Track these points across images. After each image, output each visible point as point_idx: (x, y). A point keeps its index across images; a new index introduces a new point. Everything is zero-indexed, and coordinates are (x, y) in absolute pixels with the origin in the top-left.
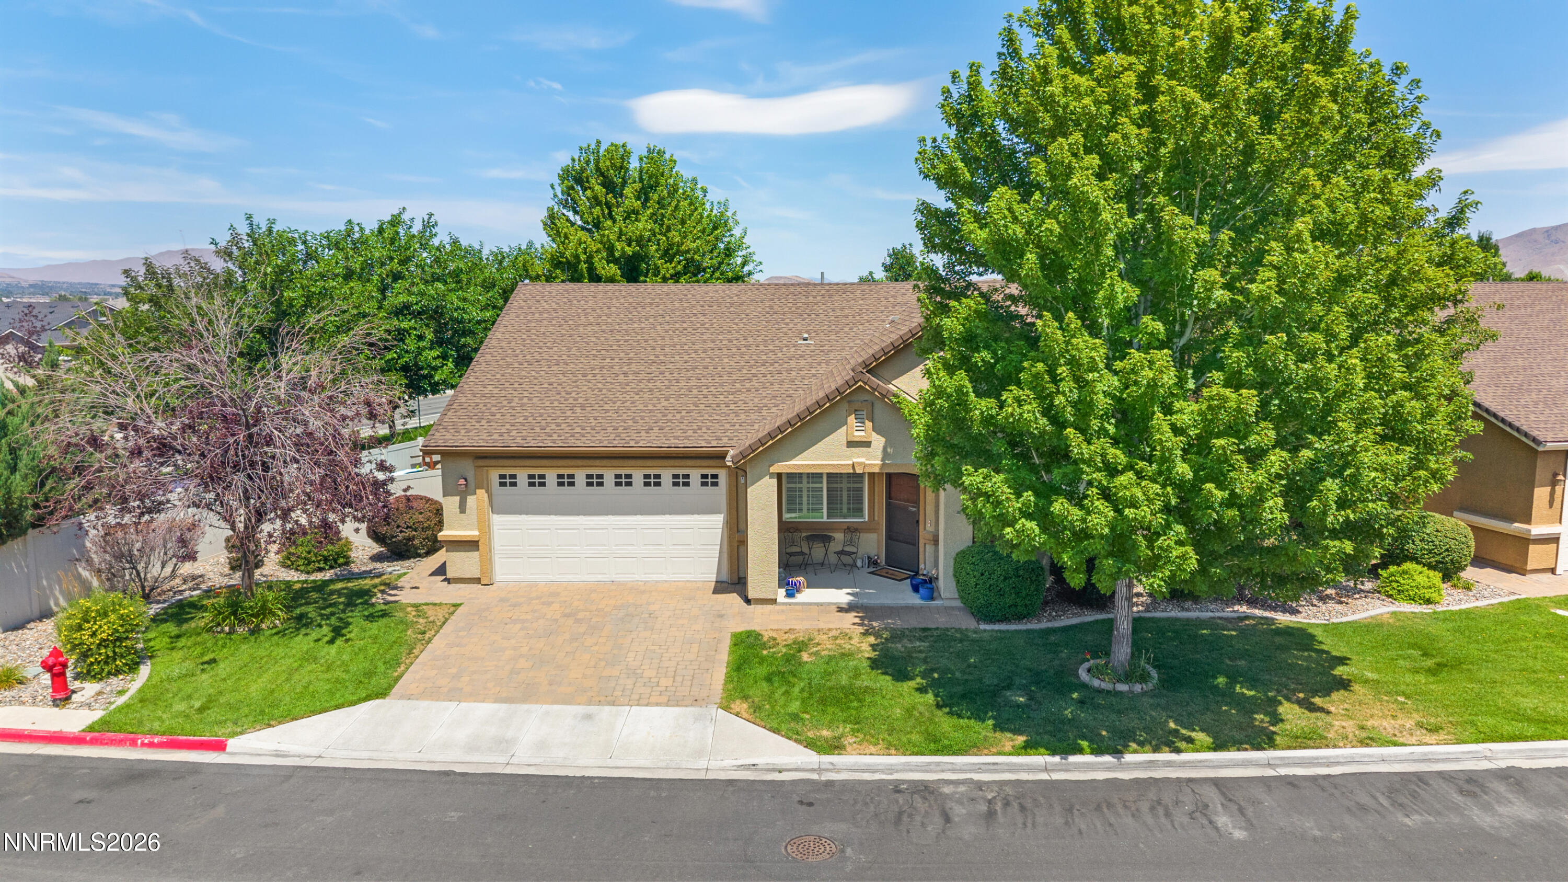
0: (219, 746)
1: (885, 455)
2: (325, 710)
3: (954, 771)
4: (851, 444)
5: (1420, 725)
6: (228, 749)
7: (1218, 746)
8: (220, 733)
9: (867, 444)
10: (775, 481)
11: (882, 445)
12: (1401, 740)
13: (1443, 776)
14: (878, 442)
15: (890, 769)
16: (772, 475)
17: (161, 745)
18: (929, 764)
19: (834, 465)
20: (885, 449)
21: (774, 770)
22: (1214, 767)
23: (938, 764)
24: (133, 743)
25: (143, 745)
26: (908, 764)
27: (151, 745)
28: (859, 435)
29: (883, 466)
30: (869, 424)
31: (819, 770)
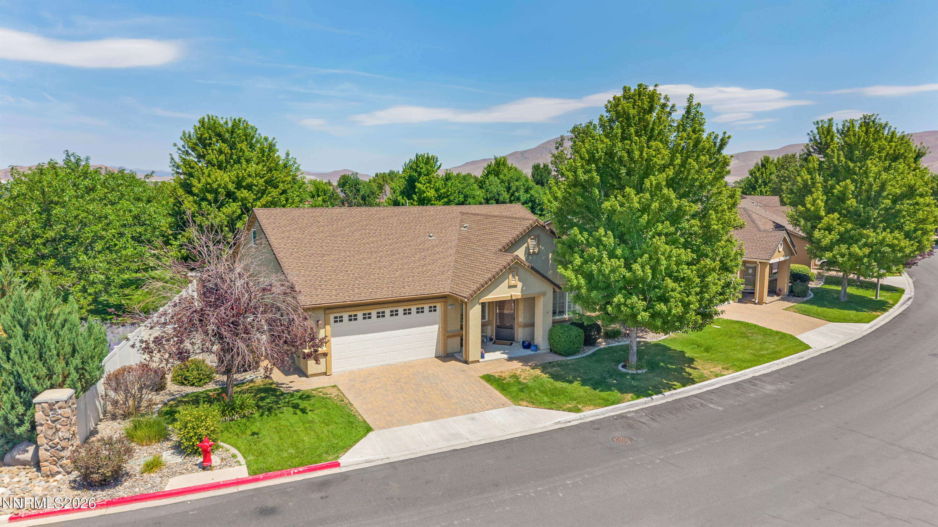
0: (338, 465)
1: (522, 290)
2: (358, 440)
3: (621, 409)
4: (510, 287)
5: (723, 368)
6: (341, 465)
7: (684, 386)
8: (330, 459)
9: (515, 286)
10: (480, 306)
11: (521, 286)
12: (723, 373)
13: (744, 381)
14: (520, 285)
15: (603, 414)
16: (479, 304)
17: (304, 471)
18: (613, 409)
19: (504, 297)
20: (522, 288)
21: (566, 422)
22: (687, 392)
23: (616, 408)
24: (289, 474)
25: (294, 473)
26: (607, 410)
27: (299, 472)
28: (513, 283)
29: (522, 295)
30: (517, 278)
31: (581, 419)
